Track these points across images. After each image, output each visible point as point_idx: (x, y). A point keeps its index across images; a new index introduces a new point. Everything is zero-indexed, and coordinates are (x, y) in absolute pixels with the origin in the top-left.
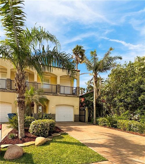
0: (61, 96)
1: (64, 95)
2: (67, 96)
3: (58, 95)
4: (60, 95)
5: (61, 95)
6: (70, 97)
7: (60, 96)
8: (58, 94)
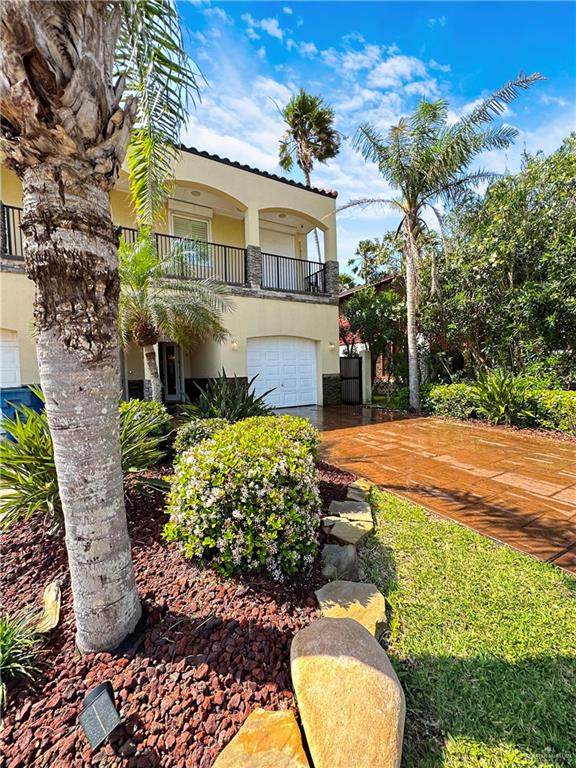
0: (269, 298)
1: (279, 294)
2: (290, 299)
3: (252, 294)
4: (261, 292)
5: (267, 293)
6: (304, 301)
7: (264, 297)
8: (255, 287)
